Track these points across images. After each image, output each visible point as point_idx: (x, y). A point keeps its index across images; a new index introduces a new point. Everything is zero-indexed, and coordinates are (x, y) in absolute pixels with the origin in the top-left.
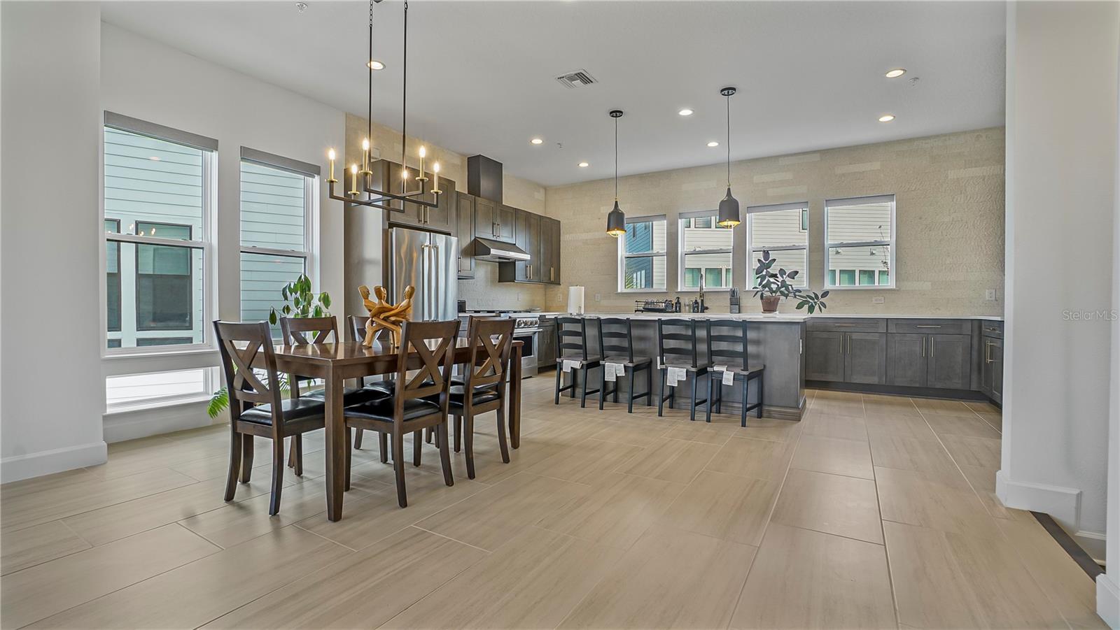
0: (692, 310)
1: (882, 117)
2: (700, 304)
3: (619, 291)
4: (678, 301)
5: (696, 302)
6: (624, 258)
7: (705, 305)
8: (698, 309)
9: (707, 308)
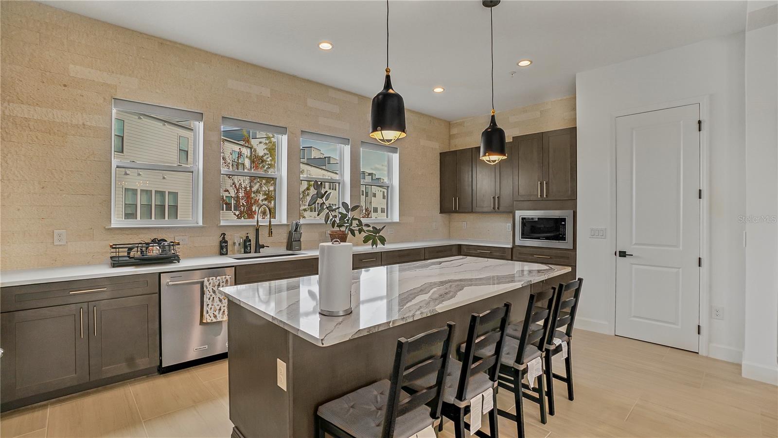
0: (242, 250)
1: (437, 88)
2: (254, 242)
3: (114, 224)
4: (224, 238)
5: (247, 240)
7: (261, 243)
8: (251, 249)
9: (263, 247)
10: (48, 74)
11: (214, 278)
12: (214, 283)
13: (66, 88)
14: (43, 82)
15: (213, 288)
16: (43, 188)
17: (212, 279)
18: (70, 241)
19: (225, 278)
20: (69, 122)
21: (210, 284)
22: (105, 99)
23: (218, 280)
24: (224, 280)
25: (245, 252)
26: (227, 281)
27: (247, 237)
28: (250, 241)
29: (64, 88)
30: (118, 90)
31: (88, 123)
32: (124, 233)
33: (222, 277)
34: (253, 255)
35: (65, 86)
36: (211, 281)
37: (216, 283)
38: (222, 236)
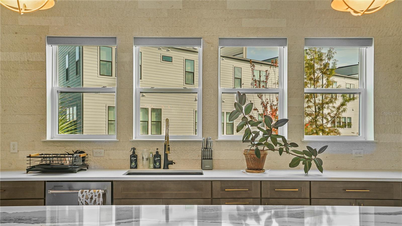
0: (152, 165)
2: (163, 157)
3: (48, 138)
4: (134, 152)
5: (157, 155)
6: (55, 92)
7: (170, 159)
8: (160, 164)
9: (172, 163)
10: (6, 26)
11: (88, 191)
12: (87, 196)
13: (17, 35)
14: (4, 33)
15: (86, 200)
16: (5, 111)
17: (86, 192)
18: (20, 150)
19: (98, 192)
20: (19, 60)
21: (83, 196)
22: (41, 38)
23: (92, 193)
24: (97, 194)
25: (155, 167)
26: (99, 195)
27: (157, 152)
28: (160, 156)
29: (15, 35)
30: (50, 30)
31: (31, 60)
32: (55, 145)
33: (95, 191)
34: (162, 170)
35: (16, 33)
36: (84, 193)
37: (89, 196)
38: (132, 151)
